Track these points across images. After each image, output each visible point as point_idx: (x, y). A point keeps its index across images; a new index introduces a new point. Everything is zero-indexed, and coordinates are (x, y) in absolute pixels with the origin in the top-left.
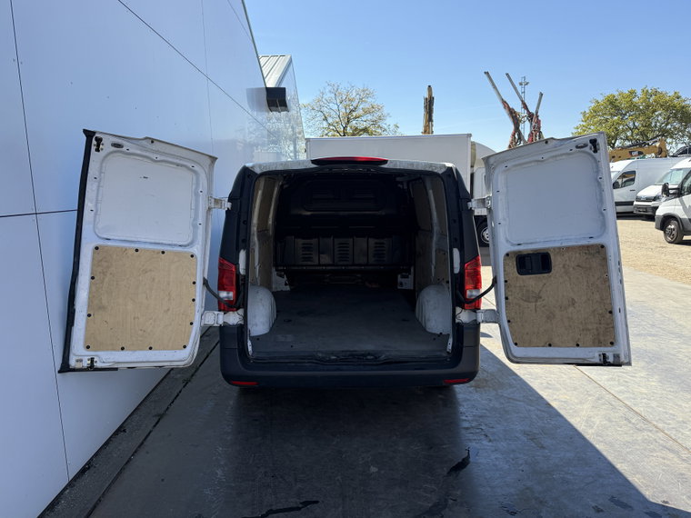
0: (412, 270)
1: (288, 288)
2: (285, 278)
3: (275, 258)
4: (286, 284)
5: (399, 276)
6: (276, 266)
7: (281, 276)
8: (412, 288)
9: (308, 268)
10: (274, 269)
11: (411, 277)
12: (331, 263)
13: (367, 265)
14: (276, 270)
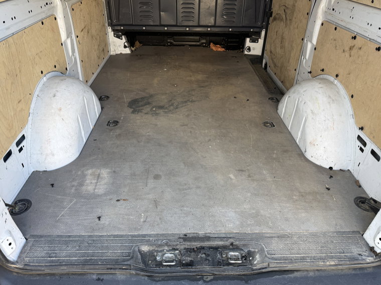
0: (263, 33)
1: (127, 51)
2: (124, 39)
3: (110, 17)
4: (125, 47)
5: (248, 40)
6: (111, 25)
7: (118, 37)
8: (260, 54)
9: (149, 28)
10: (110, 30)
11: (261, 41)
12: (174, 23)
13: (214, 26)
14: (113, 30)
